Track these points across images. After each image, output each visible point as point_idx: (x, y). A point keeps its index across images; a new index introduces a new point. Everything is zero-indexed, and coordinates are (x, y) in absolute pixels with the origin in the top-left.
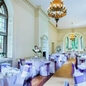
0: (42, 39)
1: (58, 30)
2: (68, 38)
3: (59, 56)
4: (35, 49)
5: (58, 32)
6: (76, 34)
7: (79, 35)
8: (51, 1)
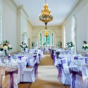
0: (23, 36)
1: (33, 27)
2: (41, 35)
3: (37, 51)
4: (23, 45)
5: (33, 29)
6: (48, 31)
7: (51, 32)
8: (42, 9)
